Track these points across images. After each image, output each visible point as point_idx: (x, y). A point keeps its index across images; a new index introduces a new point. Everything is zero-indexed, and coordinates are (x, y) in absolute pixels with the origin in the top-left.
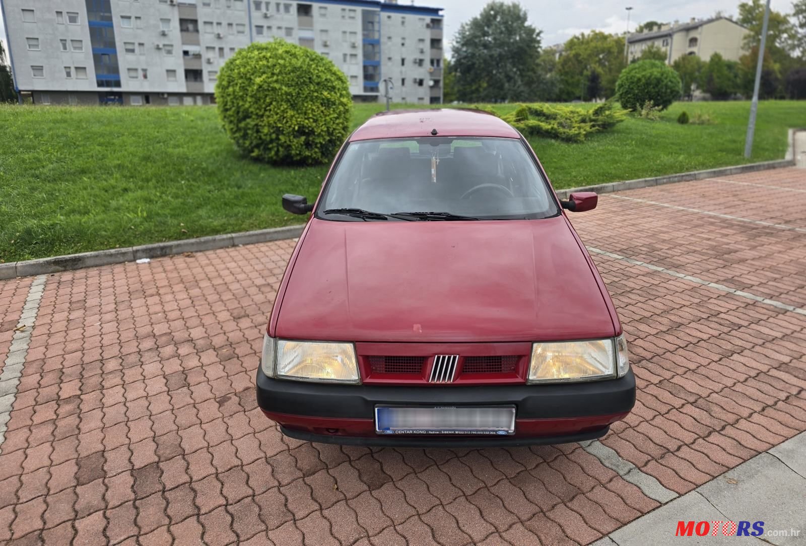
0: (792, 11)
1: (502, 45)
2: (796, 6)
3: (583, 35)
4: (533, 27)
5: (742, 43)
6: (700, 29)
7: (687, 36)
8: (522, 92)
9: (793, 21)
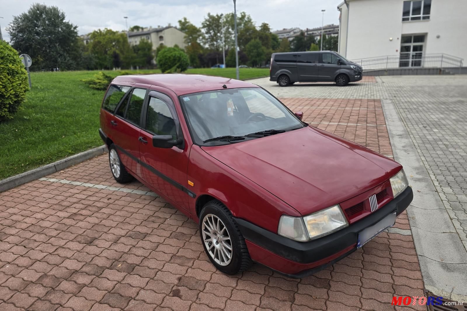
0: (201, 26)
1: (50, 33)
2: (203, 24)
3: (100, 30)
4: (70, 23)
5: (184, 40)
6: (163, 32)
7: (158, 35)
8: (72, 64)
9: (203, 31)
